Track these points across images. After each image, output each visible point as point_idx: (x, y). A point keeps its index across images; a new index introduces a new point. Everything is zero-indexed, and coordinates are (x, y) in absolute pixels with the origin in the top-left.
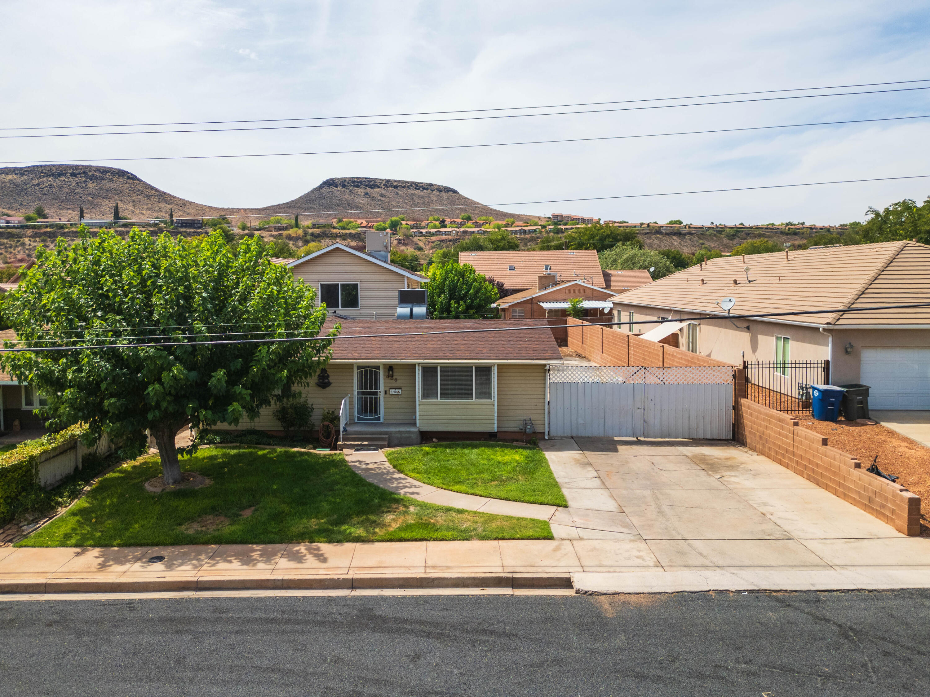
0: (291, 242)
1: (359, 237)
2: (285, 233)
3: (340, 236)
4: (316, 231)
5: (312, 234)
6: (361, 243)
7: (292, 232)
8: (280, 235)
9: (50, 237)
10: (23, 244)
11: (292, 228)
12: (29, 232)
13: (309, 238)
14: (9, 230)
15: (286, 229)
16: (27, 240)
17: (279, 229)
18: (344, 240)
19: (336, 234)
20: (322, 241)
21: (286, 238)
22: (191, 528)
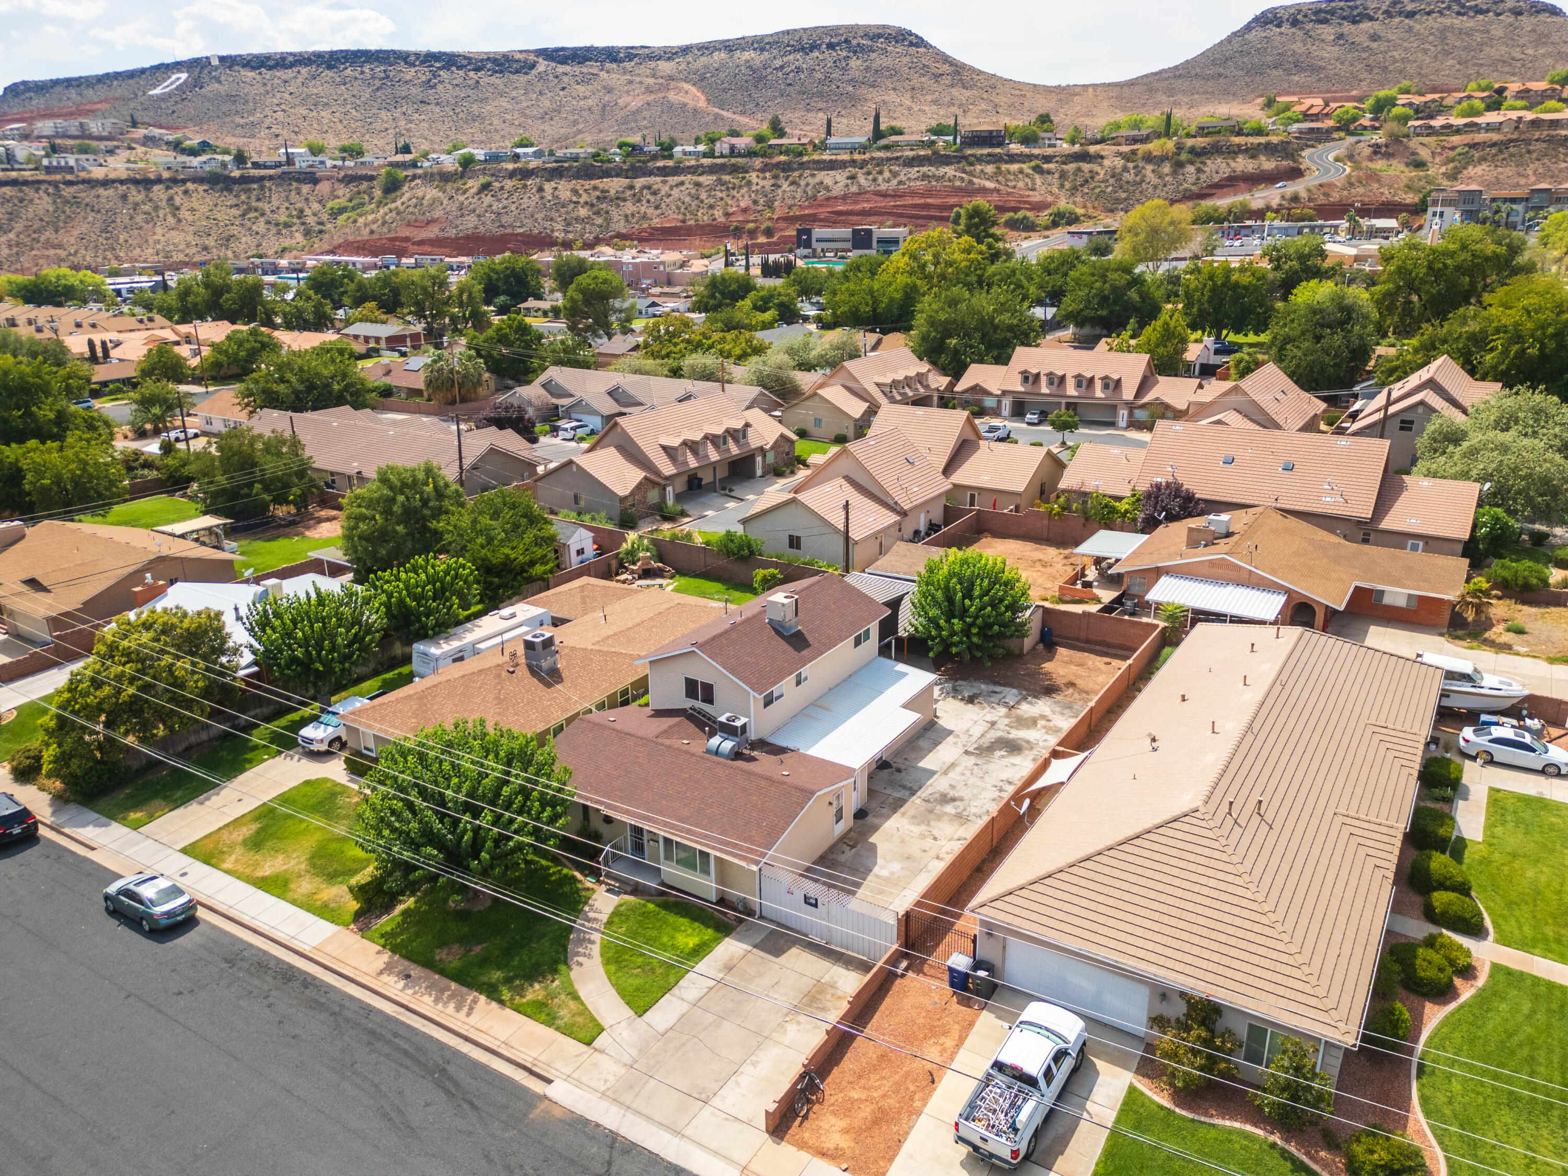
0: (1150, 168)
1: (1284, 150)
2: (1141, 148)
3: (1247, 150)
4: (1201, 142)
5: (1192, 150)
6: (1285, 163)
7: (1154, 147)
8: (1134, 152)
9: (784, 170)
10: (749, 183)
11: (1159, 136)
12: (758, 162)
13: (1184, 157)
14: (733, 160)
15: (1146, 139)
16: (754, 175)
17: (1135, 140)
18: (1253, 157)
19: (1239, 146)
20: (1209, 162)
21: (1143, 158)
22: (441, 955)
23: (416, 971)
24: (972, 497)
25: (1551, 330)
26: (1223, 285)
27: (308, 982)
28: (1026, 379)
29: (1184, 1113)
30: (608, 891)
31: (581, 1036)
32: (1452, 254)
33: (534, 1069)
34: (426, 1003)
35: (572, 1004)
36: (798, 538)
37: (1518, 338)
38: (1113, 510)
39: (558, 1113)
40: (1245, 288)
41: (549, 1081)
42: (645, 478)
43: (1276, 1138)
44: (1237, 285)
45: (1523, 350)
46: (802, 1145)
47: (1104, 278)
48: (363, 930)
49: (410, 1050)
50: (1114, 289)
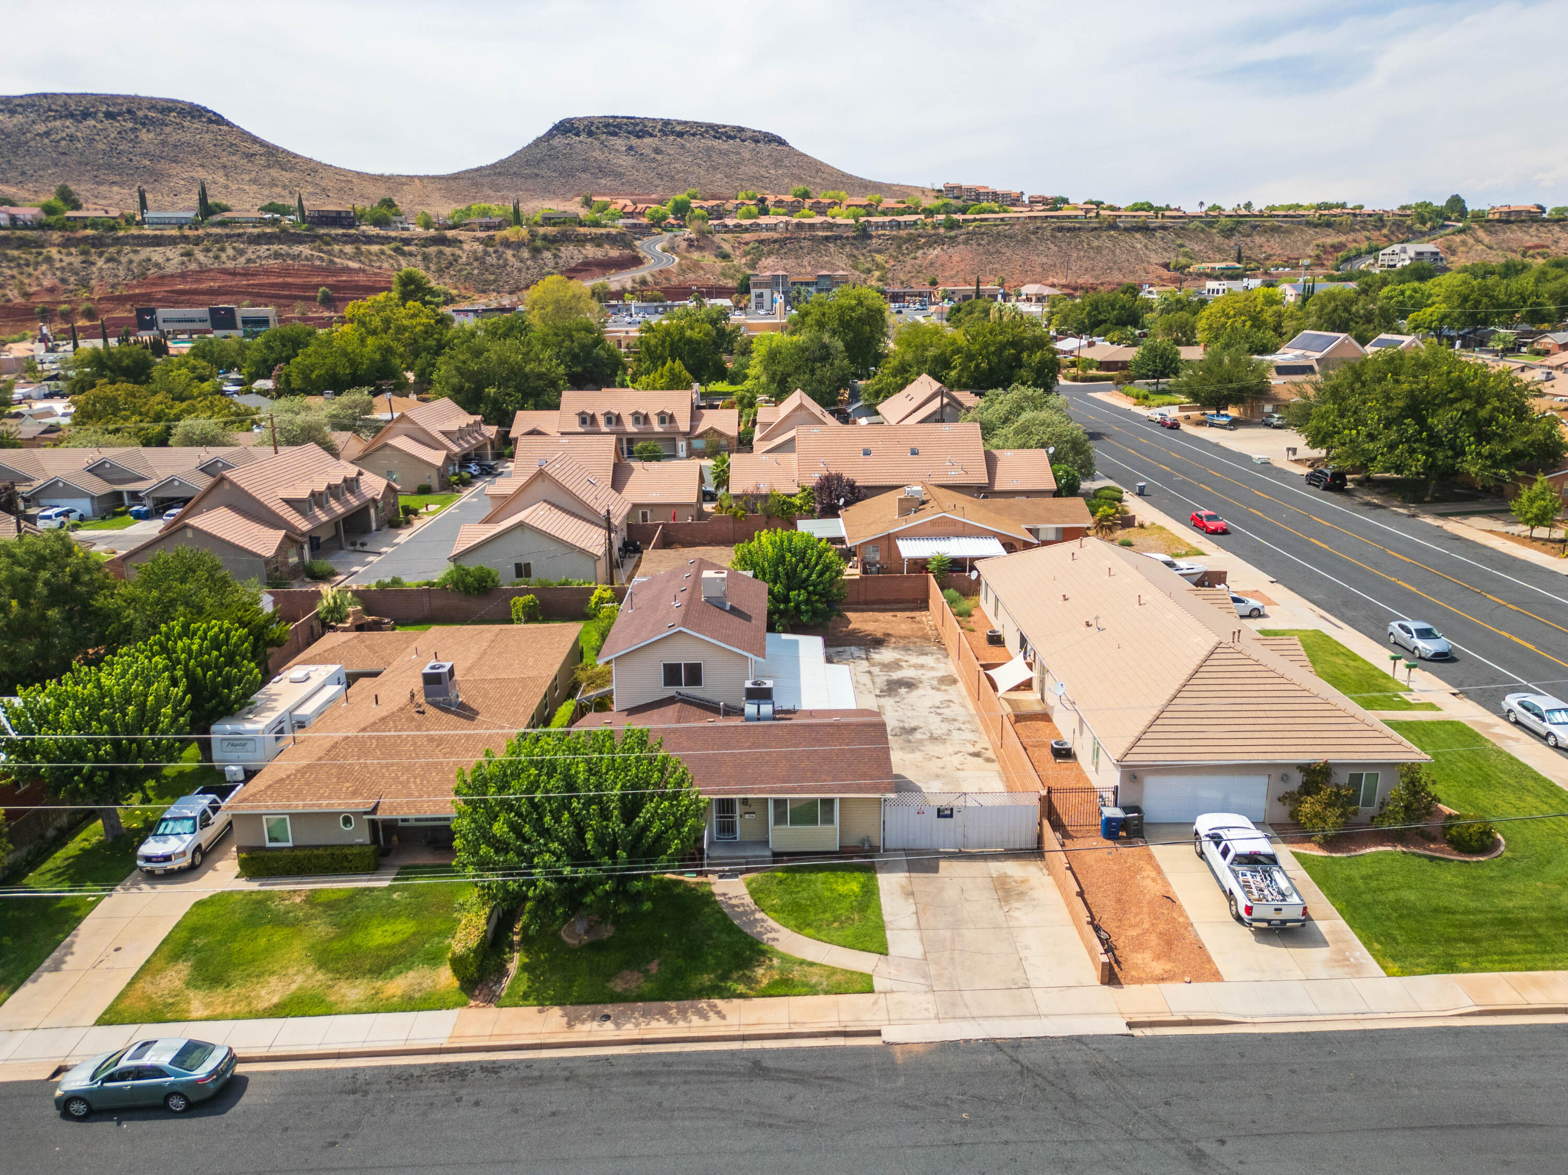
0: (509, 252)
1: (622, 240)
2: (497, 234)
4: (550, 230)
5: (545, 238)
6: (625, 252)
7: (509, 233)
8: (490, 238)
10: (49, 259)
11: (511, 224)
12: (56, 237)
13: (539, 243)
14: (18, 233)
15: (499, 226)
16: (54, 250)
17: (489, 227)
18: (599, 246)
19: (585, 235)
20: (562, 249)
21: (501, 244)
22: (618, 986)
23: (608, 1009)
24: (644, 515)
25: (992, 349)
26: (680, 340)
27: (492, 1069)
28: (583, 422)
29: (1339, 855)
30: (721, 877)
31: (858, 988)
32: (853, 309)
33: (848, 1029)
34: (659, 1028)
35: (814, 970)
36: (528, 565)
37: (970, 357)
38: (792, 505)
39: (921, 1049)
40: (698, 343)
41: (878, 1033)
42: (286, 536)
43: (1399, 848)
44: (690, 341)
45: (977, 366)
46: (1140, 981)
47: (571, 337)
48: (492, 999)
49: (701, 1069)
50: (583, 347)
